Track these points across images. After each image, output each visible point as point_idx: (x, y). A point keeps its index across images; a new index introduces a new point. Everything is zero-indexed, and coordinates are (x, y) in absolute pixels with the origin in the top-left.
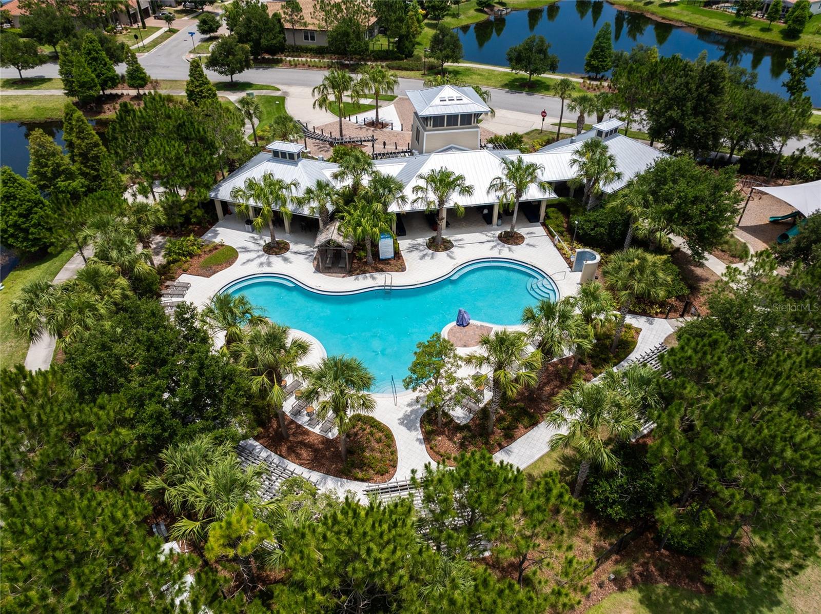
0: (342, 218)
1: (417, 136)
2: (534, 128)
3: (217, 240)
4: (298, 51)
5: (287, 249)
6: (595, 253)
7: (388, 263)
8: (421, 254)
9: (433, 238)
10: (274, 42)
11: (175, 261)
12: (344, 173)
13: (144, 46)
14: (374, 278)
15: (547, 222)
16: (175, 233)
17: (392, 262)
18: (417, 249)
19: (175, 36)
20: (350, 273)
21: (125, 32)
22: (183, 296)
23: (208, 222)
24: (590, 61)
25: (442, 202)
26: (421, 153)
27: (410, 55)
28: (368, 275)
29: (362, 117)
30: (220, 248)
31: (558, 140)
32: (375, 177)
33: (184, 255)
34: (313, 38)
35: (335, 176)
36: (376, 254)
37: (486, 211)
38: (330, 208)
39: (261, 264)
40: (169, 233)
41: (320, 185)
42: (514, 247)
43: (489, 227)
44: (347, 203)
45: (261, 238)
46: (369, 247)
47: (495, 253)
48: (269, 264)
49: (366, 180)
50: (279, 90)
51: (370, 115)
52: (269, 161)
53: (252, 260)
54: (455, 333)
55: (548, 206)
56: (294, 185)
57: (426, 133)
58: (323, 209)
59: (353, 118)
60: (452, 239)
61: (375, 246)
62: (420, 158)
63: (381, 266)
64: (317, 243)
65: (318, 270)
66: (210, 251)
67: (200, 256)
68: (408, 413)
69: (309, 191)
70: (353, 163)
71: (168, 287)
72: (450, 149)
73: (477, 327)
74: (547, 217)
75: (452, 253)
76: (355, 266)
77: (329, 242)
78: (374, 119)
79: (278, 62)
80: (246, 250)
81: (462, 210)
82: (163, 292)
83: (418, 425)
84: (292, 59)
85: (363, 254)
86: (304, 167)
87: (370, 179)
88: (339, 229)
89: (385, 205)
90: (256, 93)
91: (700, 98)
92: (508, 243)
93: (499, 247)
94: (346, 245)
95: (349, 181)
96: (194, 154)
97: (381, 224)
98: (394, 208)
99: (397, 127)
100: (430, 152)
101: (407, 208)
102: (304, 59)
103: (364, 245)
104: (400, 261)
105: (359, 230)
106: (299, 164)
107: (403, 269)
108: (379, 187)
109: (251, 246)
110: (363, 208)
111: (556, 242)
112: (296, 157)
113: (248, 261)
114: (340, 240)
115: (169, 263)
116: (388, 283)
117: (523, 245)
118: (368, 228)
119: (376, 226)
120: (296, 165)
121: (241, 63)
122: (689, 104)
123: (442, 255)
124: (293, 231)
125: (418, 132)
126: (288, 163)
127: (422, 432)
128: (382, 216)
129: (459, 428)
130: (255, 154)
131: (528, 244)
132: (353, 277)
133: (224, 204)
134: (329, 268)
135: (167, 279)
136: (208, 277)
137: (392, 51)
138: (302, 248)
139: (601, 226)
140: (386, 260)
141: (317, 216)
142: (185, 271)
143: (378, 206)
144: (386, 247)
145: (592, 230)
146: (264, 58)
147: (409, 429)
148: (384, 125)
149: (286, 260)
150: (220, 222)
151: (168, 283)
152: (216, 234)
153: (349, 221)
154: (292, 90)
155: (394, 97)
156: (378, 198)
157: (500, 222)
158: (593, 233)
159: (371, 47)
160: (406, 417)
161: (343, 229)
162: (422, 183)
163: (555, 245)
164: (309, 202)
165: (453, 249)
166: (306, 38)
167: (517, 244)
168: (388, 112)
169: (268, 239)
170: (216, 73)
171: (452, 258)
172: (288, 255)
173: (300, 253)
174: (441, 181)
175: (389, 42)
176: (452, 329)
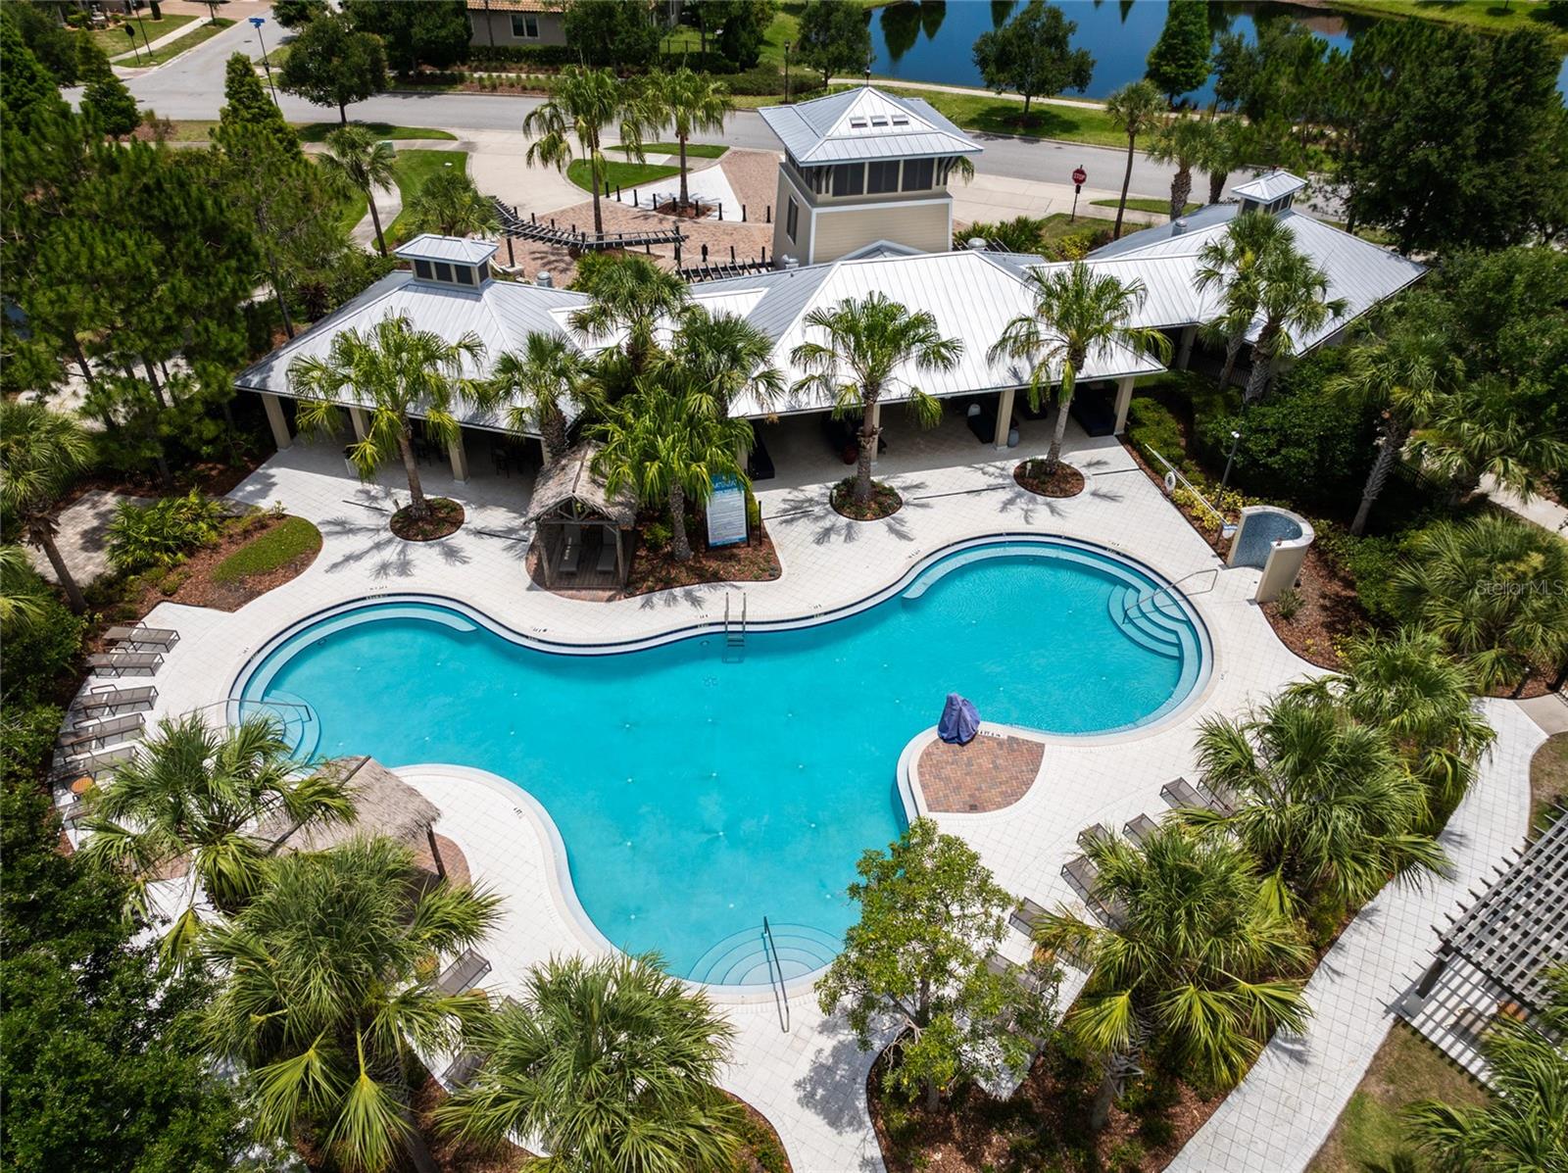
0: (603, 437)
1: (791, 223)
2: (1053, 210)
3: (266, 505)
4: (498, 57)
5: (457, 523)
6: (1296, 517)
7: (732, 557)
8: (818, 527)
9: (845, 482)
10: (443, 33)
11: (138, 568)
12: (604, 312)
13: (151, 54)
14: (696, 602)
15: (1137, 434)
16: (154, 487)
17: (742, 553)
18: (806, 514)
19: (225, 32)
20: (629, 586)
21: (112, 26)
22: (152, 669)
23: (248, 452)
24: (1158, 65)
25: (872, 386)
26: (804, 262)
27: (750, 62)
28: (678, 591)
29: (646, 193)
30: (275, 524)
31: (1117, 237)
32: (693, 320)
33: (168, 549)
34: (532, 31)
35: (581, 323)
36: (697, 529)
37: (974, 410)
38: (569, 409)
39: (383, 568)
40: (139, 485)
41: (536, 344)
42: (1061, 503)
43: (986, 448)
44: (614, 396)
45: (388, 495)
46: (678, 515)
47: (1013, 521)
48: (404, 568)
49: (665, 332)
50: (453, 138)
51: (669, 189)
52: (405, 287)
53: (358, 557)
54: (938, 766)
55: (1137, 392)
56: (467, 347)
57: (815, 211)
58: (548, 414)
59: (627, 197)
60: (895, 483)
61: (694, 509)
62: (804, 274)
63: (713, 565)
64: (535, 510)
65: (540, 580)
66: (246, 533)
67: (215, 548)
68: (826, 1058)
69: (509, 365)
70: (630, 283)
71: (113, 643)
72: (878, 251)
73: (1000, 744)
74: (1133, 420)
75: (901, 522)
76: (642, 566)
77: (568, 506)
78: (677, 195)
79: (453, 82)
80: (344, 528)
81: (935, 406)
82: (93, 660)
83: (861, 1104)
84: (485, 75)
85: (662, 533)
86: (499, 301)
87: (678, 328)
88: (594, 468)
89: (722, 399)
90: (398, 145)
91: (1495, 113)
92: (1044, 493)
93: (1021, 503)
94: (614, 511)
95: (618, 336)
96: (191, 271)
97: (712, 452)
98: (744, 406)
99: (733, 214)
100: (827, 260)
101: (780, 405)
102: (513, 75)
103: (666, 508)
104: (764, 550)
105: (652, 470)
106: (487, 294)
107: (772, 572)
108: (703, 347)
109: (360, 516)
110: (660, 408)
111: (1170, 488)
112: (476, 275)
113: (348, 559)
114: (598, 498)
115: (123, 573)
116: (735, 614)
117: (1084, 496)
118: (677, 466)
119: (697, 458)
120: (478, 297)
121: (361, 74)
122: (1470, 131)
123: (873, 530)
124: (473, 472)
125: (793, 211)
126: (456, 293)
127: (879, 1134)
128: (715, 430)
129: (994, 1113)
130: (378, 277)
131: (1094, 494)
132: (638, 600)
133: (288, 405)
134: (571, 575)
135: (111, 621)
136: (231, 609)
137: (711, 55)
138: (498, 517)
139: (1298, 444)
140: (725, 547)
141: (534, 431)
142: (169, 595)
143: (701, 403)
144: (724, 512)
145: (1272, 453)
146: (421, 74)
147: (834, 1121)
148: (700, 210)
149: (451, 553)
150: (282, 452)
151: (114, 632)
152: (268, 486)
153: (622, 447)
154: (482, 138)
155: (723, 149)
156: (701, 379)
157: (1016, 436)
158: (1275, 462)
159: (663, 47)
160: (821, 1073)
161: (605, 468)
162: (819, 336)
163: (1167, 495)
164: (508, 393)
165: (902, 512)
166: (518, 31)
167: (1067, 494)
168: (709, 183)
169: (404, 497)
170: (305, 101)
171: (902, 536)
172: (458, 538)
173: (492, 534)
174: (871, 330)
175: (704, 41)
176: (927, 754)
